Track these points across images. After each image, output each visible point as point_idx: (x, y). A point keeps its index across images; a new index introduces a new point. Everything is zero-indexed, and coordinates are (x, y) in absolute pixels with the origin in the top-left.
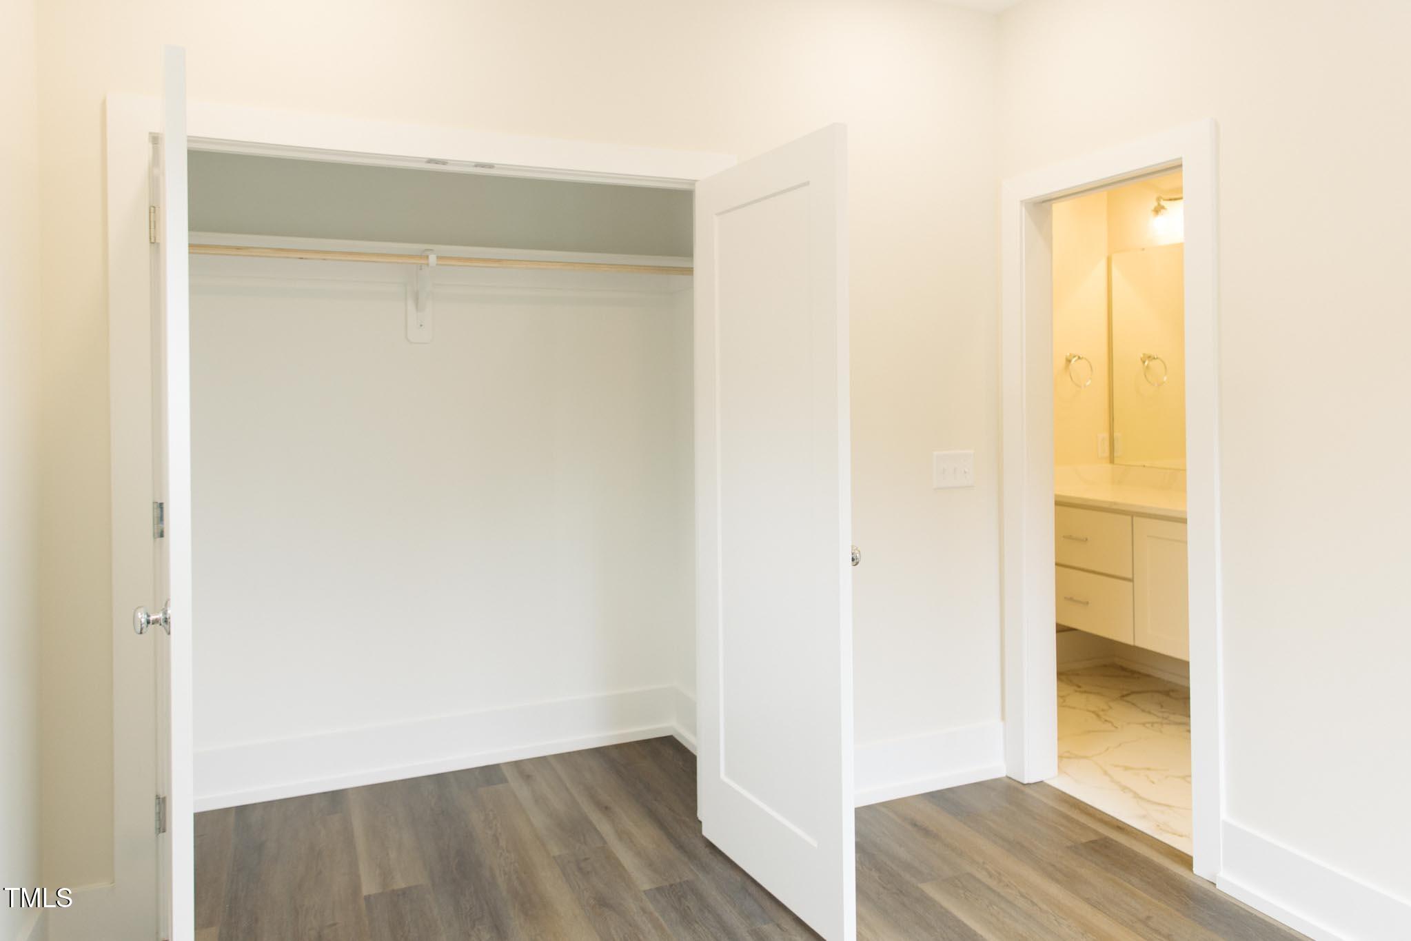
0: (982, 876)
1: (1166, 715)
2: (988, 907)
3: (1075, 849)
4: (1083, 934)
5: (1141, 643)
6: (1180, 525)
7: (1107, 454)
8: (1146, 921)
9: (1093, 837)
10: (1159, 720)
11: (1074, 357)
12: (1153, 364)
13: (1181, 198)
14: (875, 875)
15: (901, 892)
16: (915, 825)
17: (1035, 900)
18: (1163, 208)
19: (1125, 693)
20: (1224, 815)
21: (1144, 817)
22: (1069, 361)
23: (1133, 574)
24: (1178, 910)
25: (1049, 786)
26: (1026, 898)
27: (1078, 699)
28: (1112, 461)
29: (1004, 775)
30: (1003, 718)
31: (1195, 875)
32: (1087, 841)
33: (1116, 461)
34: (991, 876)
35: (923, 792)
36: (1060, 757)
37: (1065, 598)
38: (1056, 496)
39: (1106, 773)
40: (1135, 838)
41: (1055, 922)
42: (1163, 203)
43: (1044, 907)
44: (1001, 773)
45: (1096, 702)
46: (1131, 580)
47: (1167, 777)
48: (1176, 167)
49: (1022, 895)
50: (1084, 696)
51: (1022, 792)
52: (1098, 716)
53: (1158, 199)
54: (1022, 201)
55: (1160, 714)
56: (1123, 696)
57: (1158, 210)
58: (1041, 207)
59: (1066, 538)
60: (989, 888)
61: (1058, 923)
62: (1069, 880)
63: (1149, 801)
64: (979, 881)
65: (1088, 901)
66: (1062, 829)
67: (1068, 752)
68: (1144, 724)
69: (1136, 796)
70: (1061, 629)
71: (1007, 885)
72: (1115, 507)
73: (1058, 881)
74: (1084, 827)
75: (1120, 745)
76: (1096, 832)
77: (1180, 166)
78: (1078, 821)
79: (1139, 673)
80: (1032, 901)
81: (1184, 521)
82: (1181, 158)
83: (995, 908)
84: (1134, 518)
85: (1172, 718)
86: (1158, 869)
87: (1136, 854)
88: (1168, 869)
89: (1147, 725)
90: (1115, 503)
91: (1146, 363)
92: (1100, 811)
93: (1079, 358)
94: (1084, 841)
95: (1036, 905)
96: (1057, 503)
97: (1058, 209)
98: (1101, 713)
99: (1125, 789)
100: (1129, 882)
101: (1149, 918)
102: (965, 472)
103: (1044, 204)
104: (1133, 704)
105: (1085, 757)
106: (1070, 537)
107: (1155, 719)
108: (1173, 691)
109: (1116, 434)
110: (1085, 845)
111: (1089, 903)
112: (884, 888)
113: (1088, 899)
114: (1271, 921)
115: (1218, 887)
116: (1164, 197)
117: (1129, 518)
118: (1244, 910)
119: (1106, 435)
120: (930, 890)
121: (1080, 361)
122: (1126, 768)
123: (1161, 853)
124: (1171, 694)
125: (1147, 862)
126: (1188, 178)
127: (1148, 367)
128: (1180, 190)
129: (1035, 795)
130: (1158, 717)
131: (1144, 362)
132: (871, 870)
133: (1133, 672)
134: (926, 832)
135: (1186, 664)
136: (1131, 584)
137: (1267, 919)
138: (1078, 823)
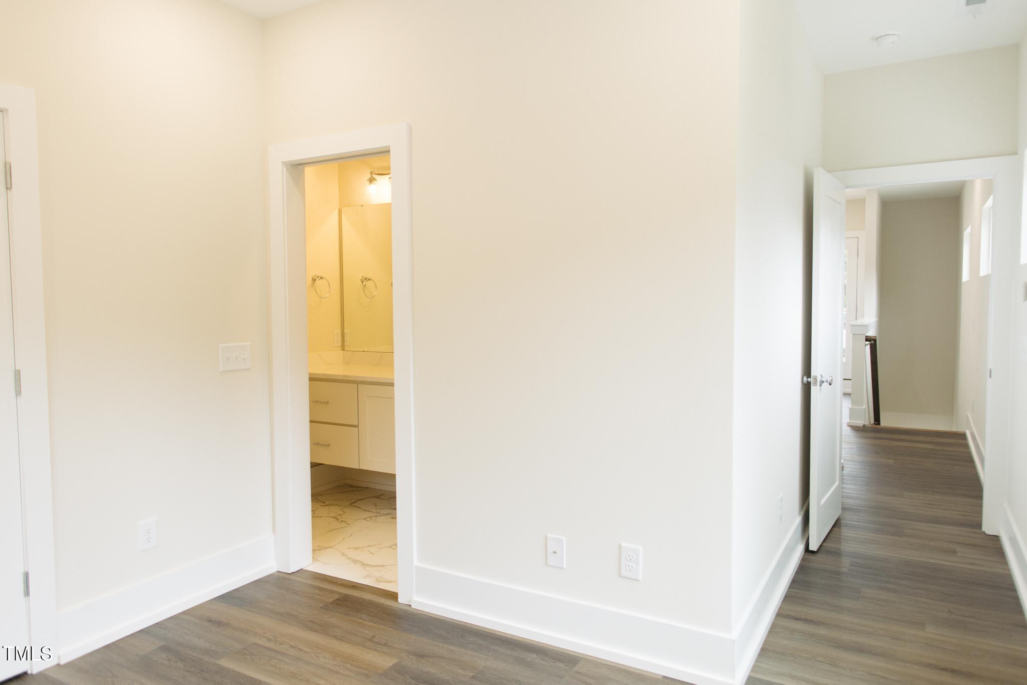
0: (263, 642)
1: (378, 511)
2: (268, 661)
3: (326, 607)
4: (333, 659)
5: (364, 467)
6: (390, 388)
7: (340, 344)
8: (371, 640)
9: (337, 597)
10: (375, 515)
11: (318, 277)
12: (369, 283)
13: (388, 174)
14: (180, 665)
15: (203, 671)
16: (210, 621)
17: (301, 647)
18: (374, 179)
19: (352, 502)
20: (416, 563)
21: (368, 576)
22: (314, 280)
23: (358, 423)
24: (390, 627)
25: (307, 571)
26: (295, 648)
27: (323, 511)
28: (343, 348)
29: (275, 571)
30: (274, 531)
31: (399, 603)
32: (334, 600)
33: (346, 348)
34: (269, 640)
35: (217, 596)
36: (313, 550)
37: (316, 444)
38: (310, 374)
39: (343, 554)
40: (364, 591)
41: (315, 657)
42: (374, 176)
43: (307, 650)
44: (273, 570)
45: (335, 511)
46: (357, 426)
47: (381, 548)
48: (386, 152)
49: (292, 647)
50: (328, 507)
51: (289, 579)
52: (337, 519)
53: (371, 173)
54: (283, 162)
55: (375, 511)
56: (352, 504)
57: (371, 180)
58: (297, 168)
59: (316, 402)
60: (269, 649)
61: (318, 657)
62: (323, 628)
63: (371, 566)
64: (262, 646)
65: (336, 637)
66: (317, 597)
67: (318, 546)
68: (365, 519)
69: (363, 564)
70: (314, 465)
71: (282, 643)
72: (346, 379)
73: (316, 631)
74: (332, 592)
75: (352, 534)
76: (339, 593)
77: (389, 151)
78: (327, 589)
79: (361, 487)
80: (299, 649)
81: (392, 385)
82: (389, 147)
83: (273, 660)
84: (359, 385)
85: (382, 512)
86: (378, 606)
87: (364, 600)
88: (383, 604)
89: (368, 519)
90: (347, 376)
91: (364, 283)
92: (341, 579)
93: (321, 278)
94: (331, 600)
95: (302, 650)
96: (311, 379)
97: (308, 170)
98: (339, 517)
99: (355, 561)
100: (361, 618)
101: (373, 637)
102: (244, 359)
103: (299, 167)
104: (359, 508)
105: (331, 547)
106: (317, 402)
107: (371, 514)
108: (382, 495)
109: (345, 331)
110: (332, 603)
111: (336, 639)
112: (188, 671)
113: (336, 636)
114: (443, 618)
115: (412, 606)
116: (374, 171)
117: (356, 385)
118: (426, 615)
119: (339, 331)
120: (226, 663)
121: (321, 280)
122: (356, 549)
123: (379, 596)
124: (381, 497)
125: (371, 604)
126: (396, 160)
127: (365, 285)
128: (389, 168)
129: (297, 579)
130: (374, 513)
131: (363, 282)
132: (176, 662)
133: (357, 487)
134: (219, 623)
135: (393, 476)
136: (357, 428)
137: (439, 617)
138: (327, 590)
